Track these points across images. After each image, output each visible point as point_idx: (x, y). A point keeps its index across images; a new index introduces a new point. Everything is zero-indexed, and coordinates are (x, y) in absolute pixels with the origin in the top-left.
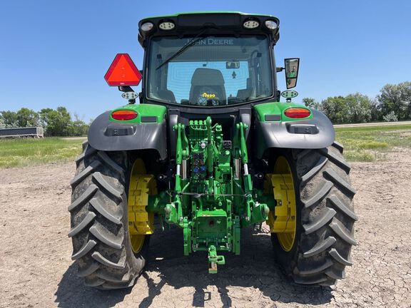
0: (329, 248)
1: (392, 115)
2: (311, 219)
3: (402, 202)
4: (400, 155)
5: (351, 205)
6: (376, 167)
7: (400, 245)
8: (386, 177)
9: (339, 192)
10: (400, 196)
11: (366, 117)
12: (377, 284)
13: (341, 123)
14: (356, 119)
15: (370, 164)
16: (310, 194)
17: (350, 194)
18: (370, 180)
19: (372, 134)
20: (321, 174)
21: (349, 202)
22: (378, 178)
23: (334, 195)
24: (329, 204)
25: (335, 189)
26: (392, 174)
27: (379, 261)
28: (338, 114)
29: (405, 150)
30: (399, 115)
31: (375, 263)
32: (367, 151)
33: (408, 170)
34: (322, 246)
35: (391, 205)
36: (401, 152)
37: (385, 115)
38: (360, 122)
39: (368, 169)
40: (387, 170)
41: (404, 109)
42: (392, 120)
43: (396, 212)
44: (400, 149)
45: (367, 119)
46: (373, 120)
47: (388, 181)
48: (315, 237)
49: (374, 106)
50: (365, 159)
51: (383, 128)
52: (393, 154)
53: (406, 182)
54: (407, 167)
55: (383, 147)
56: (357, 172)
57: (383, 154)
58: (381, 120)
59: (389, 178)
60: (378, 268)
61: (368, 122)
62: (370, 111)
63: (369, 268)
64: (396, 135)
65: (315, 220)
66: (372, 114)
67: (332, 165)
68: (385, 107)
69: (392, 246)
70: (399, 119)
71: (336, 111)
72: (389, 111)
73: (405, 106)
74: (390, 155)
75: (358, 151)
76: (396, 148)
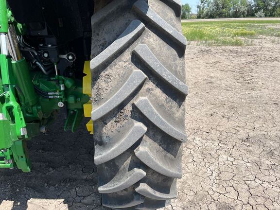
0: (137, 184)
1: (261, 13)
2: (105, 139)
3: (260, 83)
4: (264, 41)
5: (178, 114)
6: (244, 50)
7: (252, 134)
8: (250, 59)
9: (158, 92)
10: (259, 77)
11: (243, 13)
12: (216, 196)
13: (225, 17)
14: (236, 15)
15: (239, 48)
16: (104, 94)
17: (177, 96)
18: (236, 61)
19: (245, 26)
20: (127, 55)
21: (174, 109)
22: (243, 60)
23: (145, 98)
24: (137, 115)
25: (150, 85)
26: (255, 56)
27: (225, 157)
28: (224, 10)
29: (267, 38)
30: (266, 13)
31: (221, 160)
32: (239, 38)
33: (268, 53)
34: (123, 183)
35: (249, 85)
36: (264, 39)
37: (256, 12)
38: (238, 17)
39: (237, 52)
40: (251, 53)
41: (270, 8)
42: (260, 17)
43: (254, 93)
44: (264, 37)
45: (243, 15)
46: (248, 16)
47: (251, 63)
48: (112, 167)
49: (250, 5)
50: (237, 44)
51: (253, 22)
52: (258, 41)
53: (266, 63)
54: (268, 51)
55: (252, 35)
56: (227, 54)
57: (250, 40)
58: (253, 16)
59: (252, 60)
60: (222, 168)
61: (244, 17)
62: (246, 8)
63: (212, 168)
64: (262, 27)
65: (112, 141)
66: (248, 12)
67: (152, 39)
68: (257, 6)
69: (243, 134)
70: (266, 16)
71: (223, 8)
72: (259, 9)
73: (271, 6)
74: (256, 41)
75: (232, 37)
76: (261, 35)
